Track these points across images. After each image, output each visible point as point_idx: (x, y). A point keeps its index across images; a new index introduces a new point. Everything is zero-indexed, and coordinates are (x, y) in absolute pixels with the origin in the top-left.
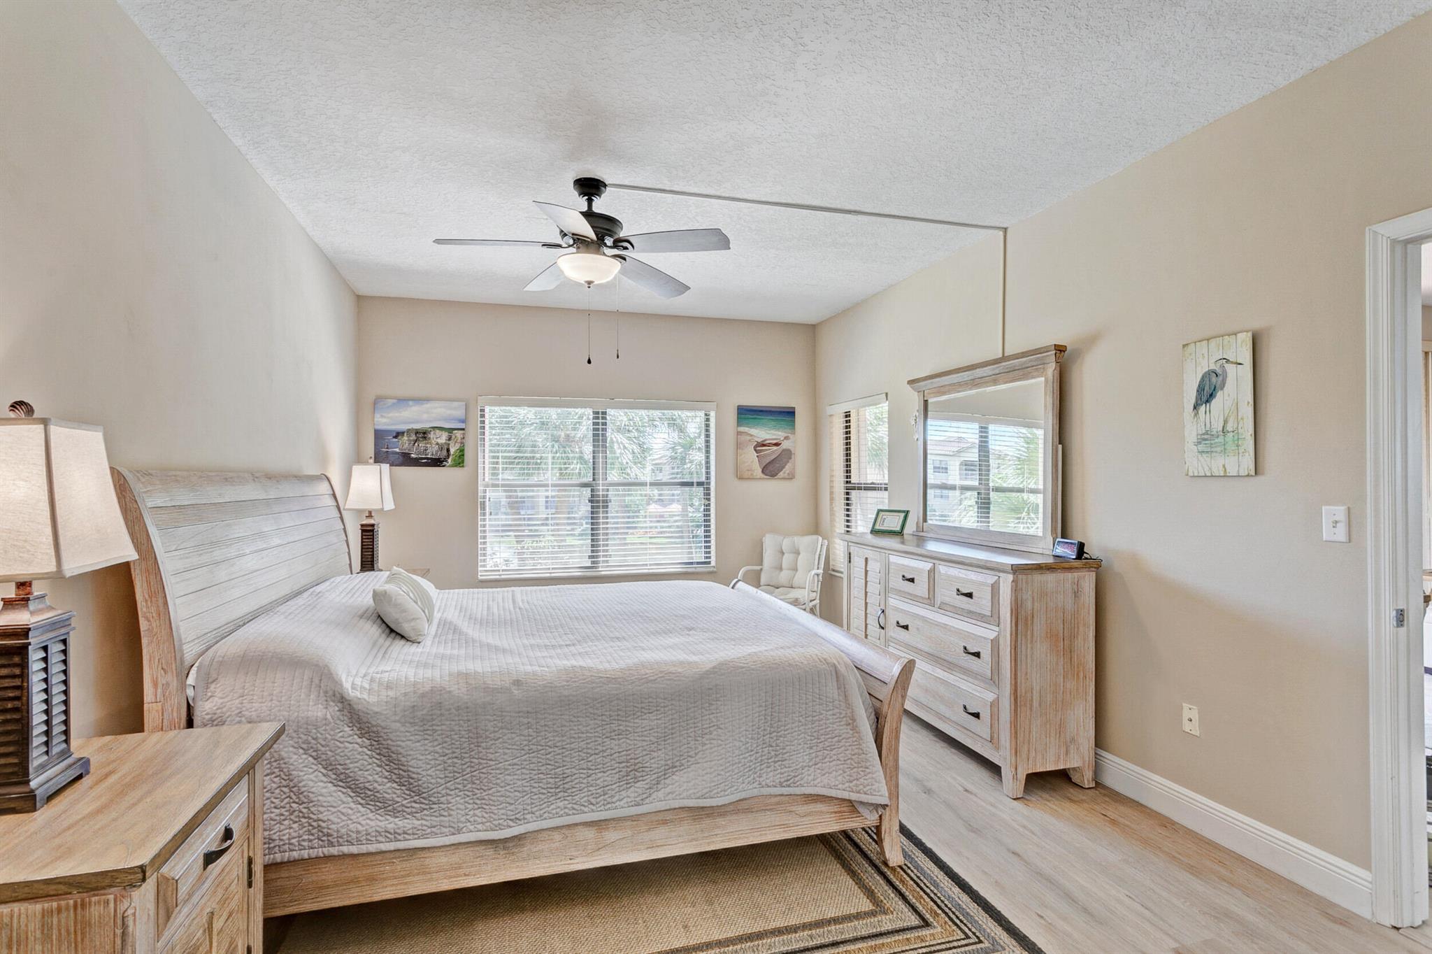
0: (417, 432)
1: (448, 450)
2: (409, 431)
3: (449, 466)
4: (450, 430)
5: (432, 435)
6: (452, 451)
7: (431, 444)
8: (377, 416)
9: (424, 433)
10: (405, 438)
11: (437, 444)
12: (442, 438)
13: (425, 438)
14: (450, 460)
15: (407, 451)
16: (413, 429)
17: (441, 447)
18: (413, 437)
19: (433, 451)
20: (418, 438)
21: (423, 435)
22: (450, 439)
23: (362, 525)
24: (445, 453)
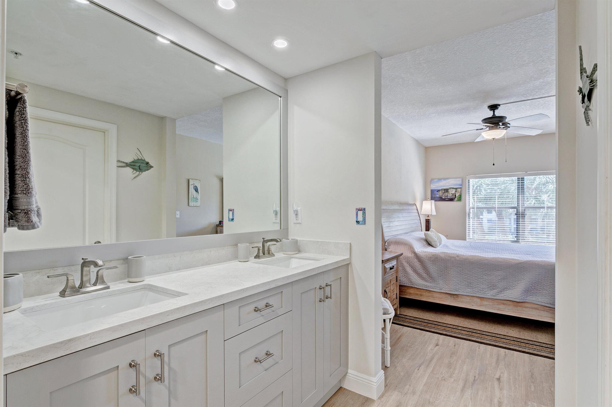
0: (445, 190)
1: (455, 196)
2: (442, 189)
3: (456, 201)
4: (456, 189)
5: (450, 191)
6: (457, 196)
7: (449, 193)
8: (432, 185)
9: (447, 190)
10: (441, 192)
11: (452, 193)
12: (453, 191)
13: (447, 192)
14: (456, 199)
15: (441, 196)
16: (443, 189)
17: (453, 194)
18: (443, 192)
19: (450, 196)
20: (445, 192)
21: (446, 190)
22: (456, 192)
23: (426, 219)
24: (454, 196)
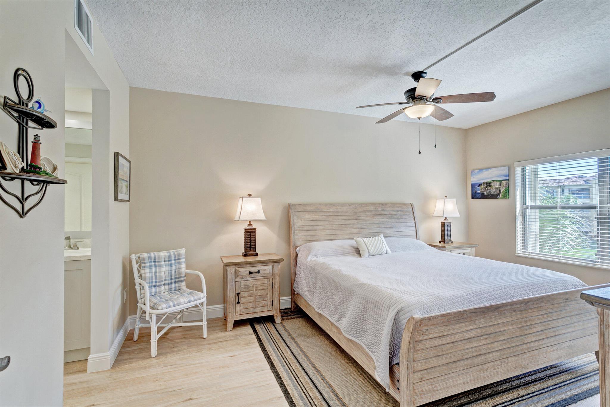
0: (487, 183)
1: (500, 191)
2: (483, 183)
3: (500, 198)
4: (501, 181)
5: (493, 184)
6: (502, 191)
7: (492, 188)
9: (490, 183)
10: (482, 186)
11: (495, 188)
12: (497, 185)
13: (490, 186)
14: (501, 195)
15: (483, 192)
16: (485, 182)
17: (497, 189)
19: (493, 191)
20: (487, 186)
21: (489, 184)
22: (500, 185)
23: (442, 223)
24: (498, 192)
